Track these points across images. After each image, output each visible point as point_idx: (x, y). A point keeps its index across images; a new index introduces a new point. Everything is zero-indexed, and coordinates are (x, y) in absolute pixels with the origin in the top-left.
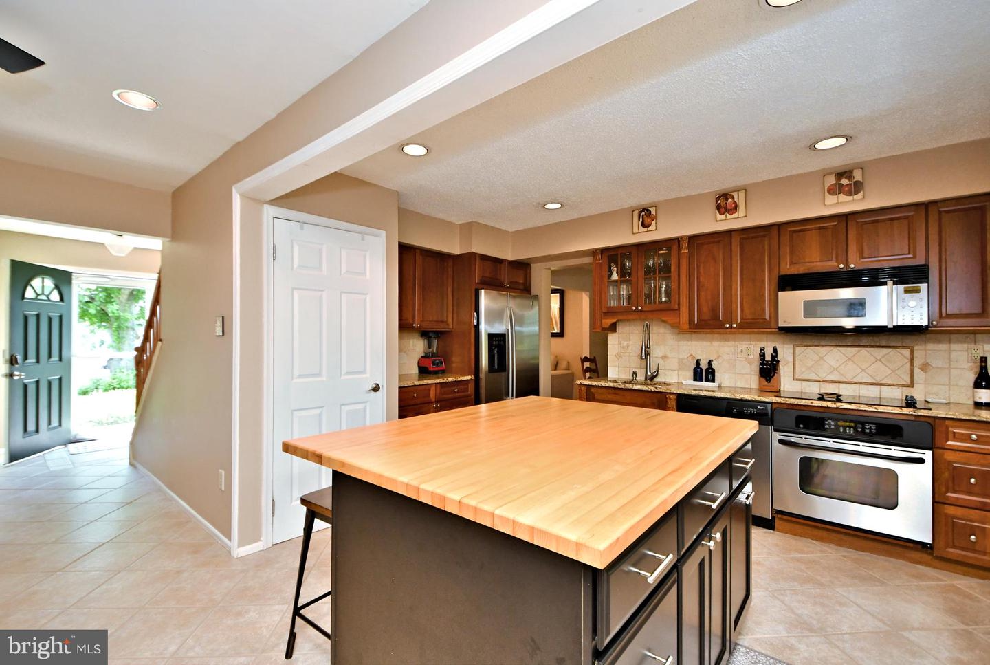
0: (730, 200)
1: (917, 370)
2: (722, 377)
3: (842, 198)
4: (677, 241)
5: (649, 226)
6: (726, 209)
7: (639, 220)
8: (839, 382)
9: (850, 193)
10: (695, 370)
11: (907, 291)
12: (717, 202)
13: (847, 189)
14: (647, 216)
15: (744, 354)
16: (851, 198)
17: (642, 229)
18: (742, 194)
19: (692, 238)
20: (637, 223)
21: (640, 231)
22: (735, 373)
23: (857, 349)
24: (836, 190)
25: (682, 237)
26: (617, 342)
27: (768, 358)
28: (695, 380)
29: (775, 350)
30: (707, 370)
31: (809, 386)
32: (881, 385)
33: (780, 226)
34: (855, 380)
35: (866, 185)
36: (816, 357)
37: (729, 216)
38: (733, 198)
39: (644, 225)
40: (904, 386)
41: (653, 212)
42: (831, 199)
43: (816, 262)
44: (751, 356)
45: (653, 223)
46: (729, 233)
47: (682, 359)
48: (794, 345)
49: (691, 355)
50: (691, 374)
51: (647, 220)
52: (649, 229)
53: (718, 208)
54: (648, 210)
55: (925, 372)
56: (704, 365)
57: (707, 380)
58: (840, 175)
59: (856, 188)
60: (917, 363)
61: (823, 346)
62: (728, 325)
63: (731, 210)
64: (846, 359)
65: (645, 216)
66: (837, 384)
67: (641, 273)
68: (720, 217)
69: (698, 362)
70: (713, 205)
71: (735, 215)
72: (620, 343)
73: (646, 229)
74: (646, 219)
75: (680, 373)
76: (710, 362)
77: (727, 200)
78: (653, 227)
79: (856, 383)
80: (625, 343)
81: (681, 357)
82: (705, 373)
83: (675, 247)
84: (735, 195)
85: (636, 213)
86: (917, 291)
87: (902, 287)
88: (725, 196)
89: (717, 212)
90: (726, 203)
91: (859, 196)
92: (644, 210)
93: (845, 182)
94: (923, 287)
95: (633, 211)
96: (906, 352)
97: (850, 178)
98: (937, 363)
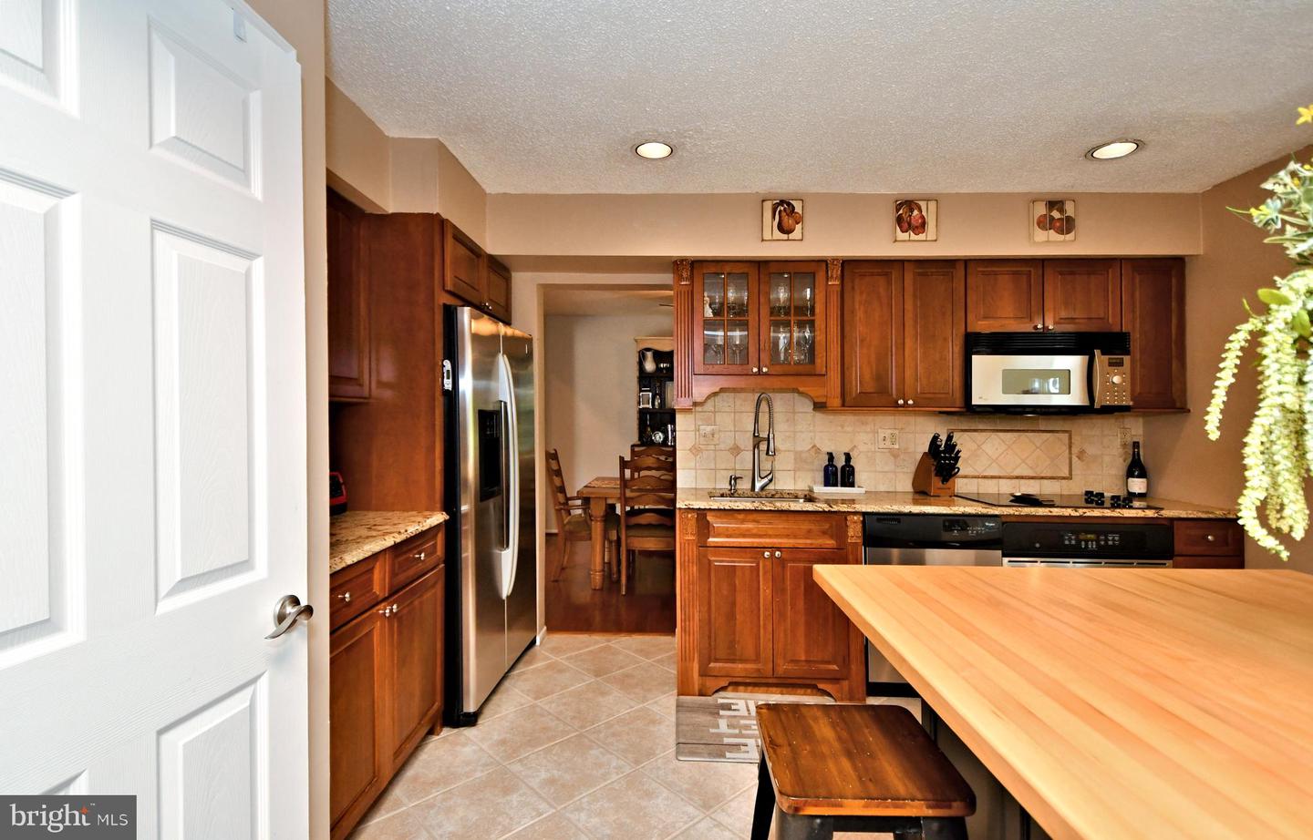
0: (916, 212)
1: (1075, 459)
2: (865, 477)
3: (1053, 235)
4: (823, 262)
5: (789, 232)
6: (909, 224)
7: (774, 218)
8: (1000, 477)
9: (1060, 231)
10: (826, 469)
11: (1111, 364)
12: (897, 211)
13: (1058, 224)
14: (787, 215)
15: (888, 443)
16: (1061, 237)
17: (778, 234)
18: (932, 205)
19: (849, 265)
20: (770, 224)
21: (774, 238)
22: (876, 471)
23: (1016, 434)
24: (1046, 223)
25: (835, 259)
26: (693, 428)
28: (827, 484)
30: (843, 468)
31: (966, 484)
32: (1042, 478)
33: (967, 262)
34: (1016, 473)
35: (1077, 223)
36: (974, 446)
37: (913, 237)
38: (920, 211)
39: (781, 228)
40: (1064, 478)
41: (798, 209)
42: (1041, 235)
43: (1009, 317)
44: (897, 446)
45: (798, 227)
46: (901, 263)
47: (801, 452)
48: (947, 430)
49: (814, 446)
50: (820, 476)
51: (788, 222)
52: (791, 236)
53: (899, 220)
54: (789, 204)
55: (1083, 461)
56: (840, 462)
57: (843, 485)
58: (1055, 204)
59: (1067, 226)
60: (1075, 450)
62: (901, 402)
63: (917, 227)
64: (1004, 447)
65: (783, 214)
67: (765, 311)
68: (901, 236)
69: (831, 457)
70: (893, 216)
71: (922, 237)
72: (696, 429)
73: (785, 237)
74: (785, 218)
75: (798, 473)
76: (848, 457)
77: (912, 211)
78: (796, 234)
79: (1017, 478)
80: (708, 428)
81: (799, 449)
82: (840, 473)
83: (820, 276)
84: (923, 204)
85: (768, 206)
86: (1120, 364)
87: (1106, 358)
88: (909, 204)
89: (898, 228)
90: (910, 216)
91: (1070, 237)
92: (782, 202)
93: (1056, 214)
94: (1127, 359)
95: (763, 201)
96: (1065, 437)
97: (1061, 211)
98: (1091, 450)
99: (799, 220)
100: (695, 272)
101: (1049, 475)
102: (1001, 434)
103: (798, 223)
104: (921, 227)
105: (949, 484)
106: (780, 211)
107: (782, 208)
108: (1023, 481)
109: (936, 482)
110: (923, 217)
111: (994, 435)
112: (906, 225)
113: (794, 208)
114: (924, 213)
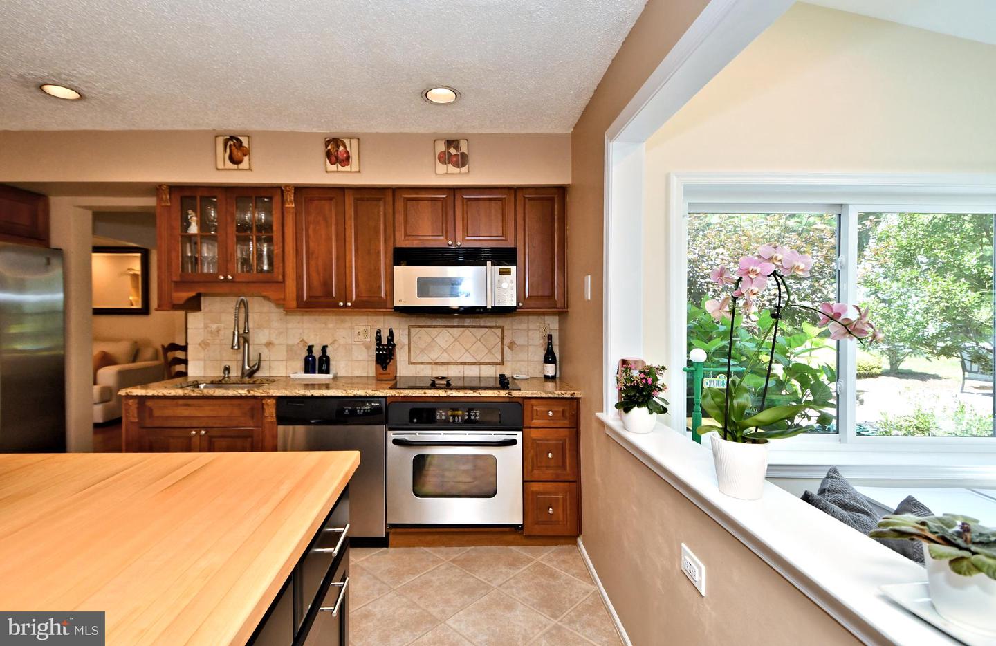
0: (341, 148)
1: (506, 348)
2: (339, 366)
3: (451, 169)
4: (279, 189)
5: (239, 163)
6: (337, 158)
7: (225, 151)
8: (448, 364)
9: (457, 165)
10: (306, 359)
11: (501, 273)
12: (327, 147)
13: (454, 159)
14: (236, 148)
15: (361, 337)
16: (457, 170)
17: (230, 165)
18: (355, 142)
19: (300, 190)
20: (222, 156)
21: (227, 167)
22: (352, 360)
23: (462, 329)
24: (445, 158)
25: (287, 186)
26: (202, 325)
27: (385, 342)
28: (306, 372)
29: (391, 333)
30: (321, 358)
31: (423, 370)
32: (481, 364)
33: (395, 191)
34: (461, 361)
35: (471, 159)
36: (429, 340)
37: (341, 168)
38: (345, 146)
39: (232, 159)
40: (497, 364)
41: (245, 144)
42: (441, 168)
43: (428, 235)
44: (369, 340)
45: (246, 159)
46: (342, 190)
47: (293, 345)
48: (410, 327)
49: (303, 340)
50: (300, 364)
51: (237, 154)
52: (241, 166)
53: (328, 154)
54: (238, 140)
55: (512, 350)
56: (317, 353)
57: (321, 372)
58: (450, 143)
59: (462, 161)
60: (507, 341)
61: (434, 327)
62: (342, 304)
63: (343, 160)
64: (452, 340)
65: (233, 148)
66: (446, 366)
67: (232, 230)
68: (330, 167)
69: (310, 349)
70: (321, 151)
71: (347, 168)
72: (206, 327)
73: (235, 166)
74: (235, 151)
75: (289, 363)
76: (324, 349)
77: (338, 147)
78: (245, 165)
79: (461, 364)
80: (214, 327)
81: (290, 342)
82: (317, 362)
83: (277, 199)
84: (347, 142)
85: (221, 141)
86: (508, 273)
87: (497, 268)
88: (335, 142)
89: (328, 161)
90: (337, 151)
91: (464, 169)
92: (232, 138)
93: (453, 151)
94: (513, 269)
95: (216, 137)
96: (499, 331)
97: (457, 148)
98: (520, 341)
99: (246, 152)
100: (174, 195)
101: (487, 361)
102: (450, 329)
103: (245, 155)
104: (346, 160)
106: (230, 146)
107: (232, 143)
108: (466, 367)
110: (347, 152)
111: (444, 330)
112: (334, 159)
113: (241, 142)
114: (348, 149)
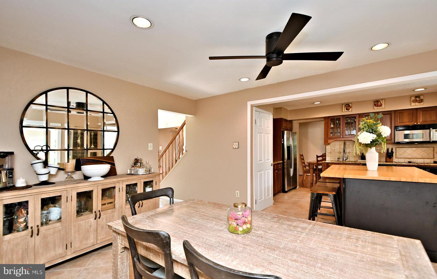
0: (379, 103)
1: (435, 154)
4: (358, 115)
5: (348, 110)
7: (345, 107)
8: (411, 158)
10: (362, 156)
15: (379, 150)
17: (346, 111)
19: (364, 114)
20: (344, 109)
25: (360, 113)
26: (330, 148)
27: (390, 151)
28: (361, 159)
29: (392, 149)
31: (402, 160)
32: (424, 158)
33: (395, 111)
34: (416, 157)
36: (404, 151)
37: (379, 108)
38: (380, 102)
39: (347, 109)
40: (431, 158)
42: (413, 104)
43: (407, 122)
45: (351, 109)
48: (396, 148)
51: (348, 108)
52: (349, 111)
54: (349, 105)
60: (435, 151)
61: (405, 147)
63: (379, 106)
64: (413, 151)
66: (410, 159)
67: (344, 125)
68: (375, 108)
69: (363, 154)
71: (381, 107)
75: (355, 157)
77: (378, 102)
78: (350, 110)
80: (333, 148)
83: (357, 117)
84: (381, 101)
85: (344, 106)
87: (434, 130)
88: (378, 101)
89: (375, 107)
92: (347, 104)
96: (432, 148)
99: (351, 107)
100: (329, 119)
101: (427, 157)
102: (412, 148)
103: (351, 108)
105: (391, 159)
108: (418, 159)
109: (388, 159)
110: (381, 104)
112: (377, 106)
114: (381, 103)
